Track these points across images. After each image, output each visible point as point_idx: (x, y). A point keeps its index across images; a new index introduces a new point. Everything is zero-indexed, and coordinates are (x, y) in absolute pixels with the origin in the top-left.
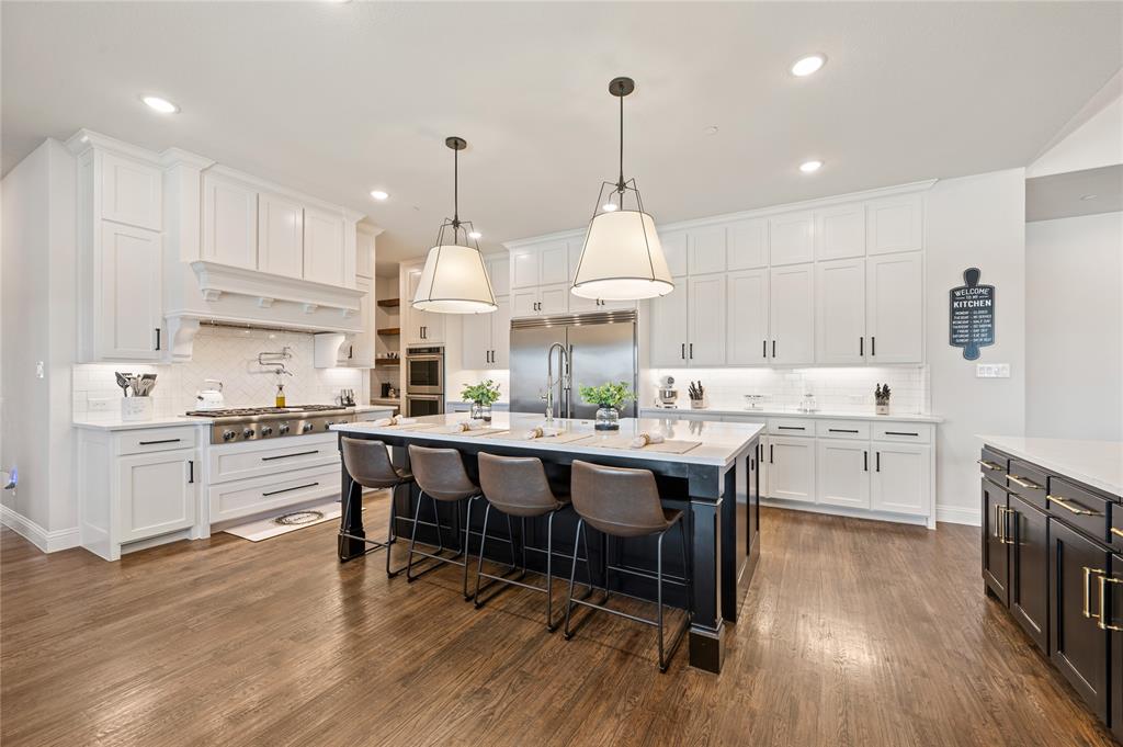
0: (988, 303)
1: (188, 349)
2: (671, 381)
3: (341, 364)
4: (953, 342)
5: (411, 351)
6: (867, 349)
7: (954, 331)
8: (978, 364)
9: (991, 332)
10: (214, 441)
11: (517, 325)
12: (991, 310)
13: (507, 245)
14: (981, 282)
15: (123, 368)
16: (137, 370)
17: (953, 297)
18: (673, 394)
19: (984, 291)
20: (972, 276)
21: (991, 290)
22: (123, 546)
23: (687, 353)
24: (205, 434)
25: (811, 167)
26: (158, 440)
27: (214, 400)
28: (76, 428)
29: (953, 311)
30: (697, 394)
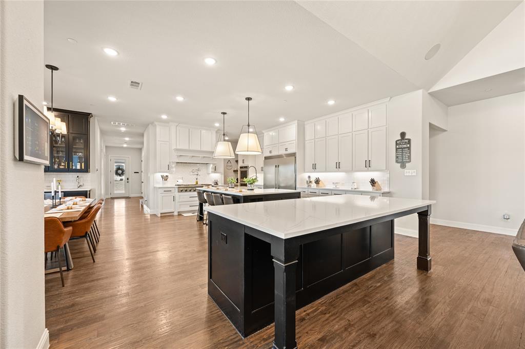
0: (408, 145)
1: (174, 169)
2: (309, 177)
3: (212, 172)
4: (397, 162)
5: (241, 167)
6: (368, 165)
7: (397, 157)
8: (405, 170)
9: (409, 157)
10: (179, 192)
11: (266, 158)
12: (409, 148)
13: (263, 131)
14: (406, 137)
15: (162, 174)
16: (165, 174)
17: (397, 144)
18: (311, 182)
19: (407, 141)
20: (403, 135)
21: (409, 140)
22: (161, 214)
23: (314, 167)
24: (177, 190)
25: (331, 102)
26: (168, 190)
27: (181, 182)
28: (154, 187)
29: (397, 149)
30: (317, 182)
